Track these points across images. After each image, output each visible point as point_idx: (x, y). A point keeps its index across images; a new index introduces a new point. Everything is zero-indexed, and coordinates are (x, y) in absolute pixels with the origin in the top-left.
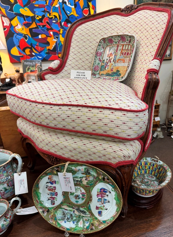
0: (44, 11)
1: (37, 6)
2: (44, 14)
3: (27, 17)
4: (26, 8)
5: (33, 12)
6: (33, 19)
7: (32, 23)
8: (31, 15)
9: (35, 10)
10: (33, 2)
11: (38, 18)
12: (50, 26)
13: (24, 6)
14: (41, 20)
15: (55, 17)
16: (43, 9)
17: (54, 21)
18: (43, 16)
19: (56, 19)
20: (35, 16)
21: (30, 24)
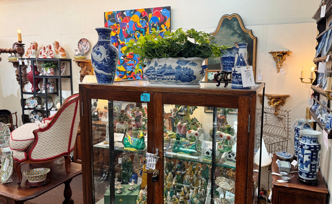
0: (133, 68)
1: (129, 64)
2: (132, 70)
3: (122, 71)
4: (122, 66)
5: (126, 69)
6: (125, 73)
7: (124, 75)
8: (124, 70)
9: (127, 67)
10: (126, 63)
11: (128, 73)
12: (135, 78)
13: (121, 65)
14: (130, 74)
15: (140, 72)
16: (132, 67)
17: (139, 75)
18: (132, 71)
19: (140, 73)
20: (126, 71)
21: (123, 76)
